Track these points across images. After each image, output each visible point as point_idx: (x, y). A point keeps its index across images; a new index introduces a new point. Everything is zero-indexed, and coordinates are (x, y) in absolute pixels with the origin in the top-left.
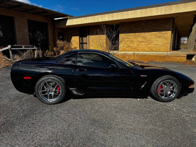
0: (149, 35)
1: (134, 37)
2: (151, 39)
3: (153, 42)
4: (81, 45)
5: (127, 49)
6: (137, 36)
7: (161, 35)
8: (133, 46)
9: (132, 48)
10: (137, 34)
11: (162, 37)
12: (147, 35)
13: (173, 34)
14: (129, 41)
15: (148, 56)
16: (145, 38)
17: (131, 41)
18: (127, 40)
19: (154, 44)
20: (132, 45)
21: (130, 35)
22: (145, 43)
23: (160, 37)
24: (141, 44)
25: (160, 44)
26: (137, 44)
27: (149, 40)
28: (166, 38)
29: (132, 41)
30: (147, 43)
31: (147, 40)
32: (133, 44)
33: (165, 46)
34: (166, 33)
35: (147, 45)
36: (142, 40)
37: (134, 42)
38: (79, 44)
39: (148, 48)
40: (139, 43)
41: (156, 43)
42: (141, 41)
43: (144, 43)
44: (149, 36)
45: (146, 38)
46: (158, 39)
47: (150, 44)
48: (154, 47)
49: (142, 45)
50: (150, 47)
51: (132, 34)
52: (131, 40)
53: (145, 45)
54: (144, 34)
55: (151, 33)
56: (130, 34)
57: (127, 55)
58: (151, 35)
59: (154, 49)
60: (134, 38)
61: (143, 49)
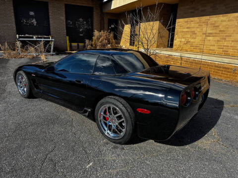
0: (225, 21)
1: (197, 25)
2: (228, 28)
3: (231, 36)
5: (185, 47)
6: (203, 22)
8: (194, 42)
9: (193, 46)
10: (204, 18)
12: (222, 21)
14: (189, 32)
15: (203, 64)
16: (217, 26)
17: (192, 32)
18: (186, 30)
19: (233, 41)
20: (192, 40)
21: (192, 21)
22: (215, 36)
24: (209, 38)
26: (201, 38)
27: (224, 31)
29: (194, 33)
30: (220, 36)
31: (220, 31)
32: (195, 38)
35: (218, 41)
36: (211, 32)
37: (196, 34)
39: (219, 48)
42: (209, 34)
43: (213, 36)
44: (225, 23)
48: (231, 46)
49: (210, 40)
50: (224, 46)
52: (193, 30)
53: (215, 41)
56: (192, 19)
57: (173, 59)
58: (229, 21)
59: (231, 51)
60: (197, 27)
61: (210, 50)
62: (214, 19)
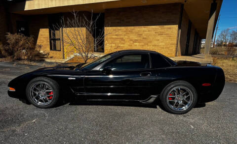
0: (146, 31)
1: (125, 33)
4: (52, 41)
6: (129, 31)
7: (162, 30)
8: (124, 47)
10: (129, 28)
11: (165, 35)
12: (144, 31)
13: (180, 30)
16: (140, 34)
17: (120, 38)
18: (116, 37)
19: (153, 46)
20: (122, 45)
21: (120, 30)
22: (141, 42)
23: (161, 34)
24: (135, 44)
25: (160, 46)
26: (129, 44)
27: (146, 38)
28: (170, 36)
29: (122, 39)
30: (143, 42)
31: (144, 38)
33: (169, 48)
34: (170, 28)
35: (143, 45)
36: (136, 39)
37: (124, 40)
38: (49, 41)
40: (132, 42)
41: (156, 43)
42: (135, 40)
43: (138, 42)
44: (146, 33)
45: (142, 35)
46: (159, 37)
47: (147, 44)
49: (136, 45)
50: (148, 49)
51: (123, 28)
52: (122, 37)
54: (139, 29)
55: (148, 26)
56: (119, 28)
58: (149, 31)
60: (125, 35)
62: (137, 29)
